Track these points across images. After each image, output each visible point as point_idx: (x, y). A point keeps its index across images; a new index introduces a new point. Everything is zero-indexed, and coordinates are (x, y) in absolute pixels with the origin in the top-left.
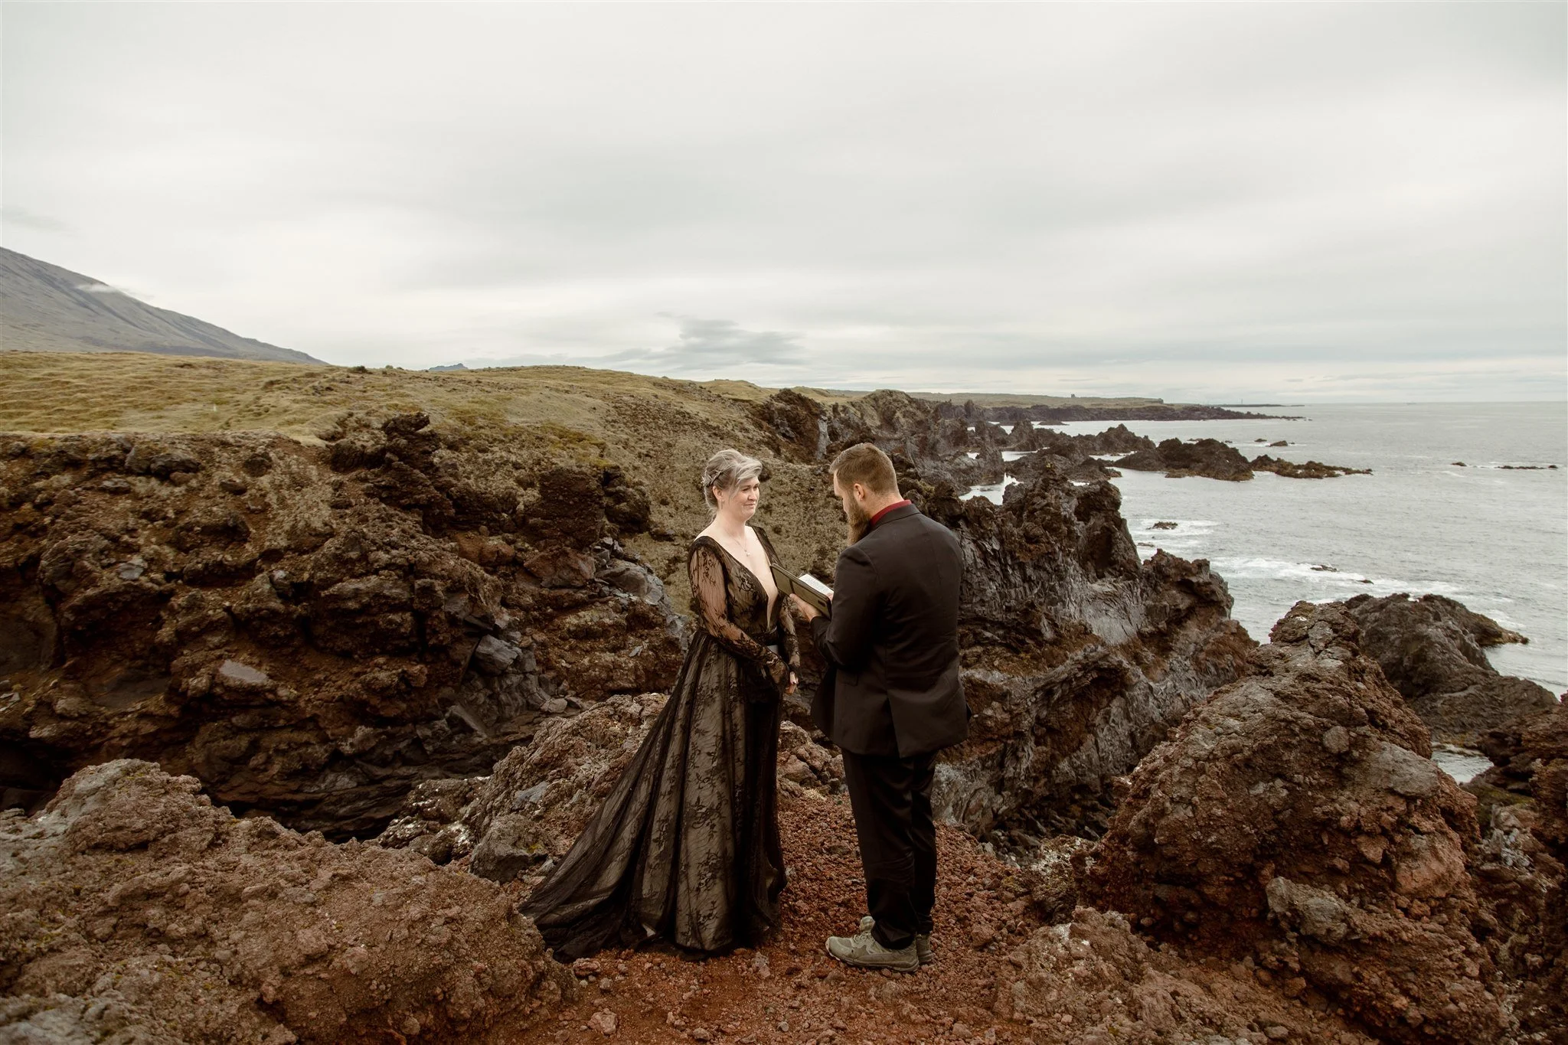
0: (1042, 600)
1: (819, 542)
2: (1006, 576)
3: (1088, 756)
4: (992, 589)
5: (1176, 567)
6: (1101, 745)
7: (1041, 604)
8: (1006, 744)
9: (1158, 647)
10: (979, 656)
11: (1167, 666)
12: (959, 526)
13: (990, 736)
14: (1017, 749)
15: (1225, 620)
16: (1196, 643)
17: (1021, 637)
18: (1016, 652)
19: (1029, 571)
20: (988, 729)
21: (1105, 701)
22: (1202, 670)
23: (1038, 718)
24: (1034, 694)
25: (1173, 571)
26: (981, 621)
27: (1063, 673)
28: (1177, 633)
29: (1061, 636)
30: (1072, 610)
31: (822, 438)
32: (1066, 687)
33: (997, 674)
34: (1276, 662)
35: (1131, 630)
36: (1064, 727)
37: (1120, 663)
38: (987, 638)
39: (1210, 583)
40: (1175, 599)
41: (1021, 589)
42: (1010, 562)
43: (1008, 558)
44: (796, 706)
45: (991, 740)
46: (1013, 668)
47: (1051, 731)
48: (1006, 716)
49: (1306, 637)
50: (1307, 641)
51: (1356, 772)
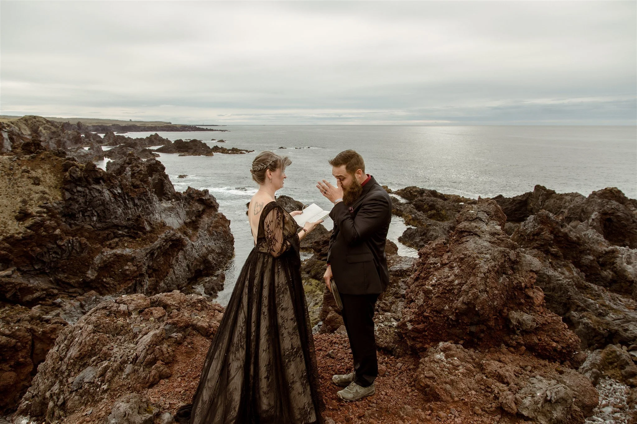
0: (143, 214)
1: (21, 197)
2: (125, 204)
3: (171, 278)
4: (120, 211)
5: (196, 193)
6: (176, 272)
7: (143, 215)
8: (136, 280)
9: (193, 227)
10: (117, 243)
11: (198, 235)
12: (100, 183)
13: (128, 278)
14: (141, 281)
15: (217, 213)
16: (208, 224)
17: (136, 231)
18: (134, 238)
19: (136, 201)
20: (127, 275)
21: (176, 253)
22: (211, 234)
23: (148, 266)
24: (146, 256)
25: (195, 195)
26: (117, 226)
27: (157, 244)
28: (200, 221)
29: (153, 228)
30: (157, 216)
31: (5, 141)
32: (159, 250)
33: (128, 250)
34: (477, 230)
35: (181, 221)
36: (160, 268)
37: (180, 236)
38: (120, 234)
39: (210, 199)
40: (197, 207)
41: (133, 209)
42: (127, 198)
43: (126, 196)
44: (21, 284)
45: (129, 280)
46: (134, 245)
47: (155, 270)
48: (135, 268)
49: (477, 218)
50: (478, 219)
51: (519, 266)
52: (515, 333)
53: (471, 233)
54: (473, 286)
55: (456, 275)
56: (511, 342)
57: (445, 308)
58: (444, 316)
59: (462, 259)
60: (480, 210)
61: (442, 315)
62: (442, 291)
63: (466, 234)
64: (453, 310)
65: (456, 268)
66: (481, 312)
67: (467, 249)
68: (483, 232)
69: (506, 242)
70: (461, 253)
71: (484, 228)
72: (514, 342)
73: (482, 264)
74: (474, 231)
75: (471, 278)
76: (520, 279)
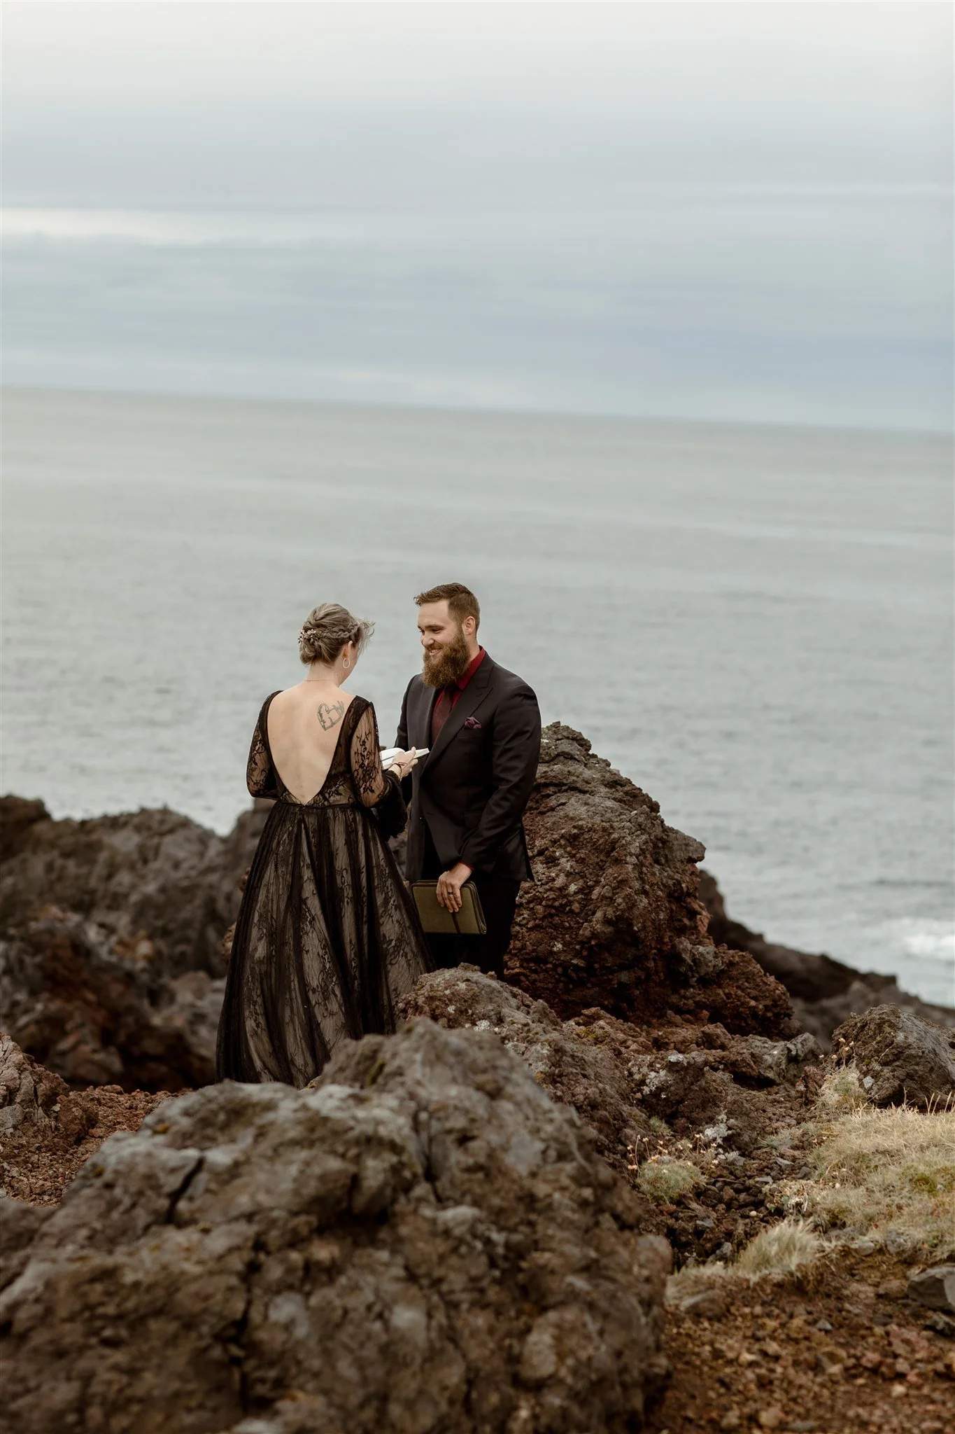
34: (572, 779)
49: (558, 755)
50: (562, 758)
51: (666, 852)
52: (687, 985)
53: (564, 788)
54: (622, 883)
55: (568, 874)
56: (685, 1004)
57: (555, 949)
58: (556, 966)
59: (576, 837)
60: (560, 737)
61: (549, 966)
62: (545, 911)
63: (551, 790)
64: (577, 947)
65: (563, 860)
66: (643, 936)
67: (572, 819)
68: (588, 783)
69: (642, 798)
70: (563, 828)
71: (587, 773)
72: (691, 1001)
73: (629, 838)
74: (569, 781)
75: (610, 870)
76: (677, 876)
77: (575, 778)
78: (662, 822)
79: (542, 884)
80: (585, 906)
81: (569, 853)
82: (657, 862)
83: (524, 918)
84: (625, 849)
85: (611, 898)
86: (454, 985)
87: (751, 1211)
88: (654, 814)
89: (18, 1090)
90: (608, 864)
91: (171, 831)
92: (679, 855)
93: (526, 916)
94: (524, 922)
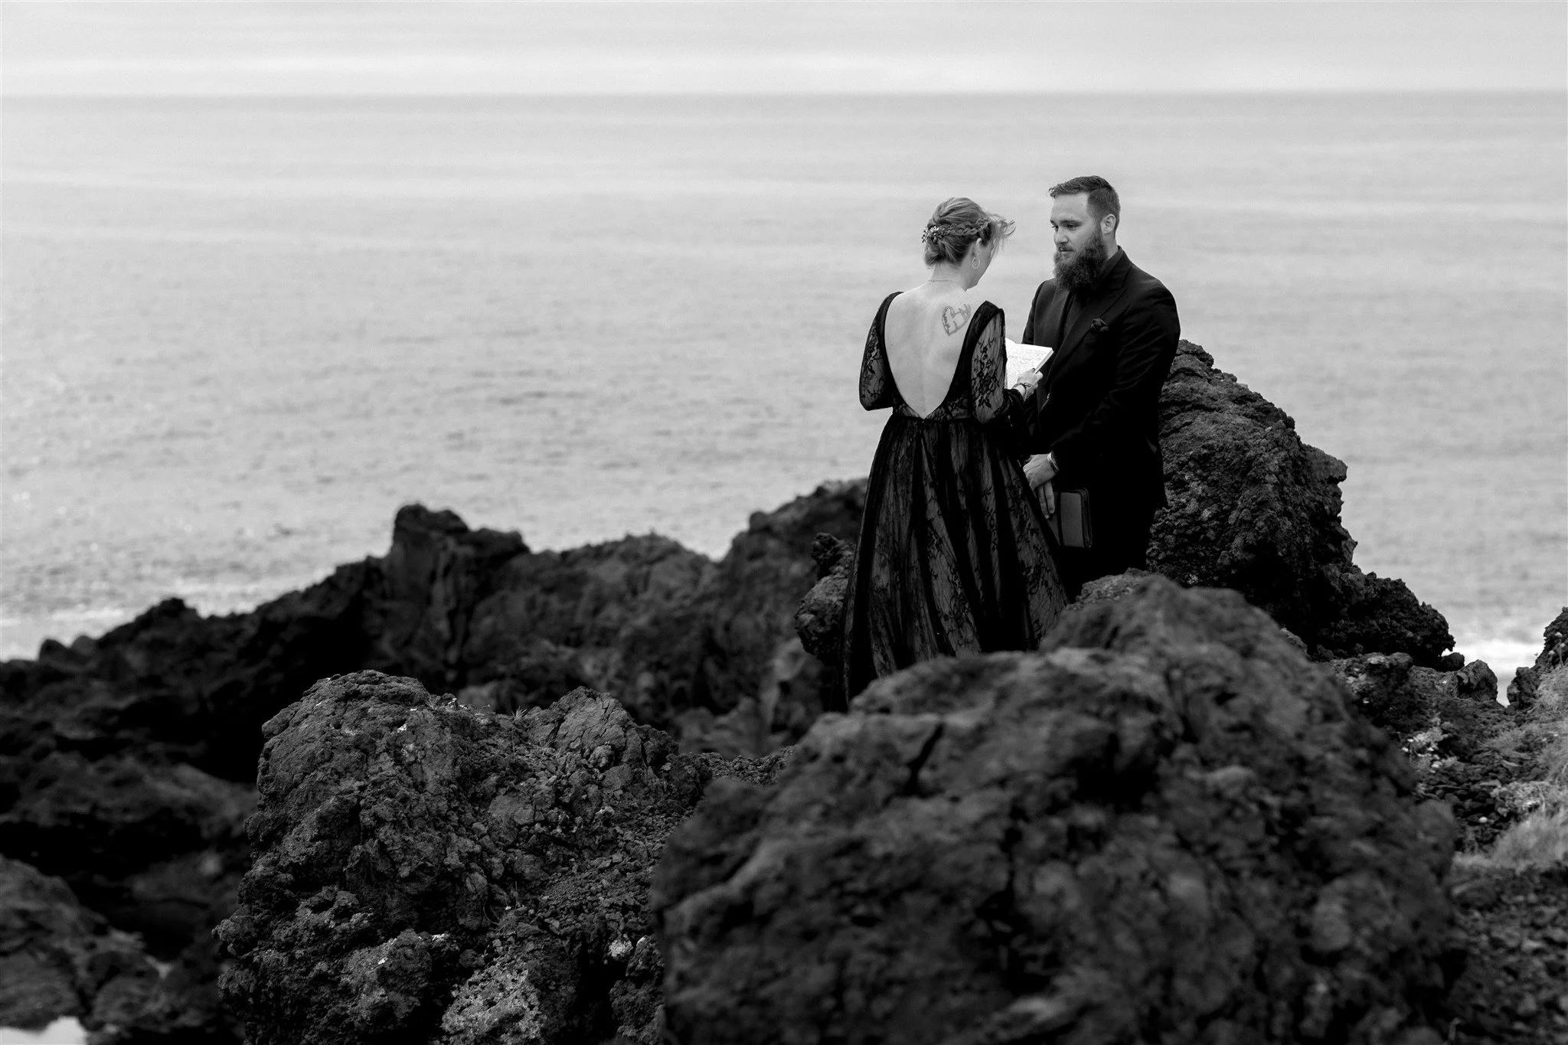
34: (1196, 396)
50: (1182, 375)
51: (1305, 472)
52: (1337, 616)
53: (1187, 407)
54: (1263, 504)
55: (1200, 499)
56: (1336, 637)
59: (1206, 457)
62: (1176, 541)
63: (1172, 410)
64: (1215, 578)
65: (1193, 484)
66: (1288, 562)
67: (1200, 439)
68: (1213, 399)
69: (1275, 414)
70: (1191, 450)
71: (1212, 390)
72: (1342, 634)
73: (1266, 456)
74: (1193, 399)
75: (1248, 492)
76: (1318, 498)
77: (1199, 396)
78: (1298, 439)
79: (1171, 512)
80: (1222, 532)
81: (1200, 476)
82: (1297, 482)
83: (1153, 550)
84: (1263, 468)
85: (1251, 522)
86: (1124, 591)
87: (1480, 817)
88: (1291, 429)
89: (625, 748)
90: (1244, 485)
91: (660, 559)
92: (1320, 474)
93: (1155, 547)
94: (1154, 554)
